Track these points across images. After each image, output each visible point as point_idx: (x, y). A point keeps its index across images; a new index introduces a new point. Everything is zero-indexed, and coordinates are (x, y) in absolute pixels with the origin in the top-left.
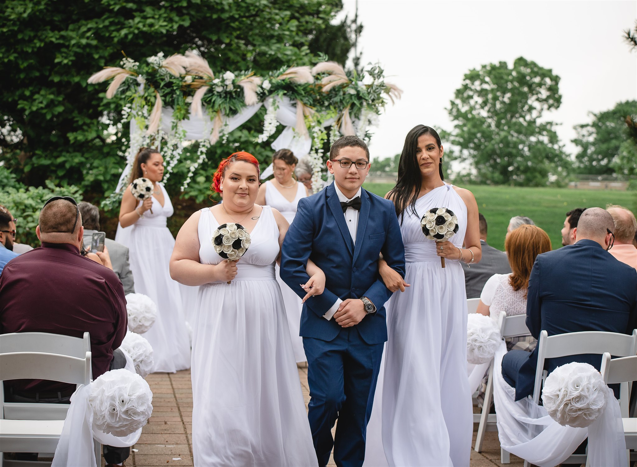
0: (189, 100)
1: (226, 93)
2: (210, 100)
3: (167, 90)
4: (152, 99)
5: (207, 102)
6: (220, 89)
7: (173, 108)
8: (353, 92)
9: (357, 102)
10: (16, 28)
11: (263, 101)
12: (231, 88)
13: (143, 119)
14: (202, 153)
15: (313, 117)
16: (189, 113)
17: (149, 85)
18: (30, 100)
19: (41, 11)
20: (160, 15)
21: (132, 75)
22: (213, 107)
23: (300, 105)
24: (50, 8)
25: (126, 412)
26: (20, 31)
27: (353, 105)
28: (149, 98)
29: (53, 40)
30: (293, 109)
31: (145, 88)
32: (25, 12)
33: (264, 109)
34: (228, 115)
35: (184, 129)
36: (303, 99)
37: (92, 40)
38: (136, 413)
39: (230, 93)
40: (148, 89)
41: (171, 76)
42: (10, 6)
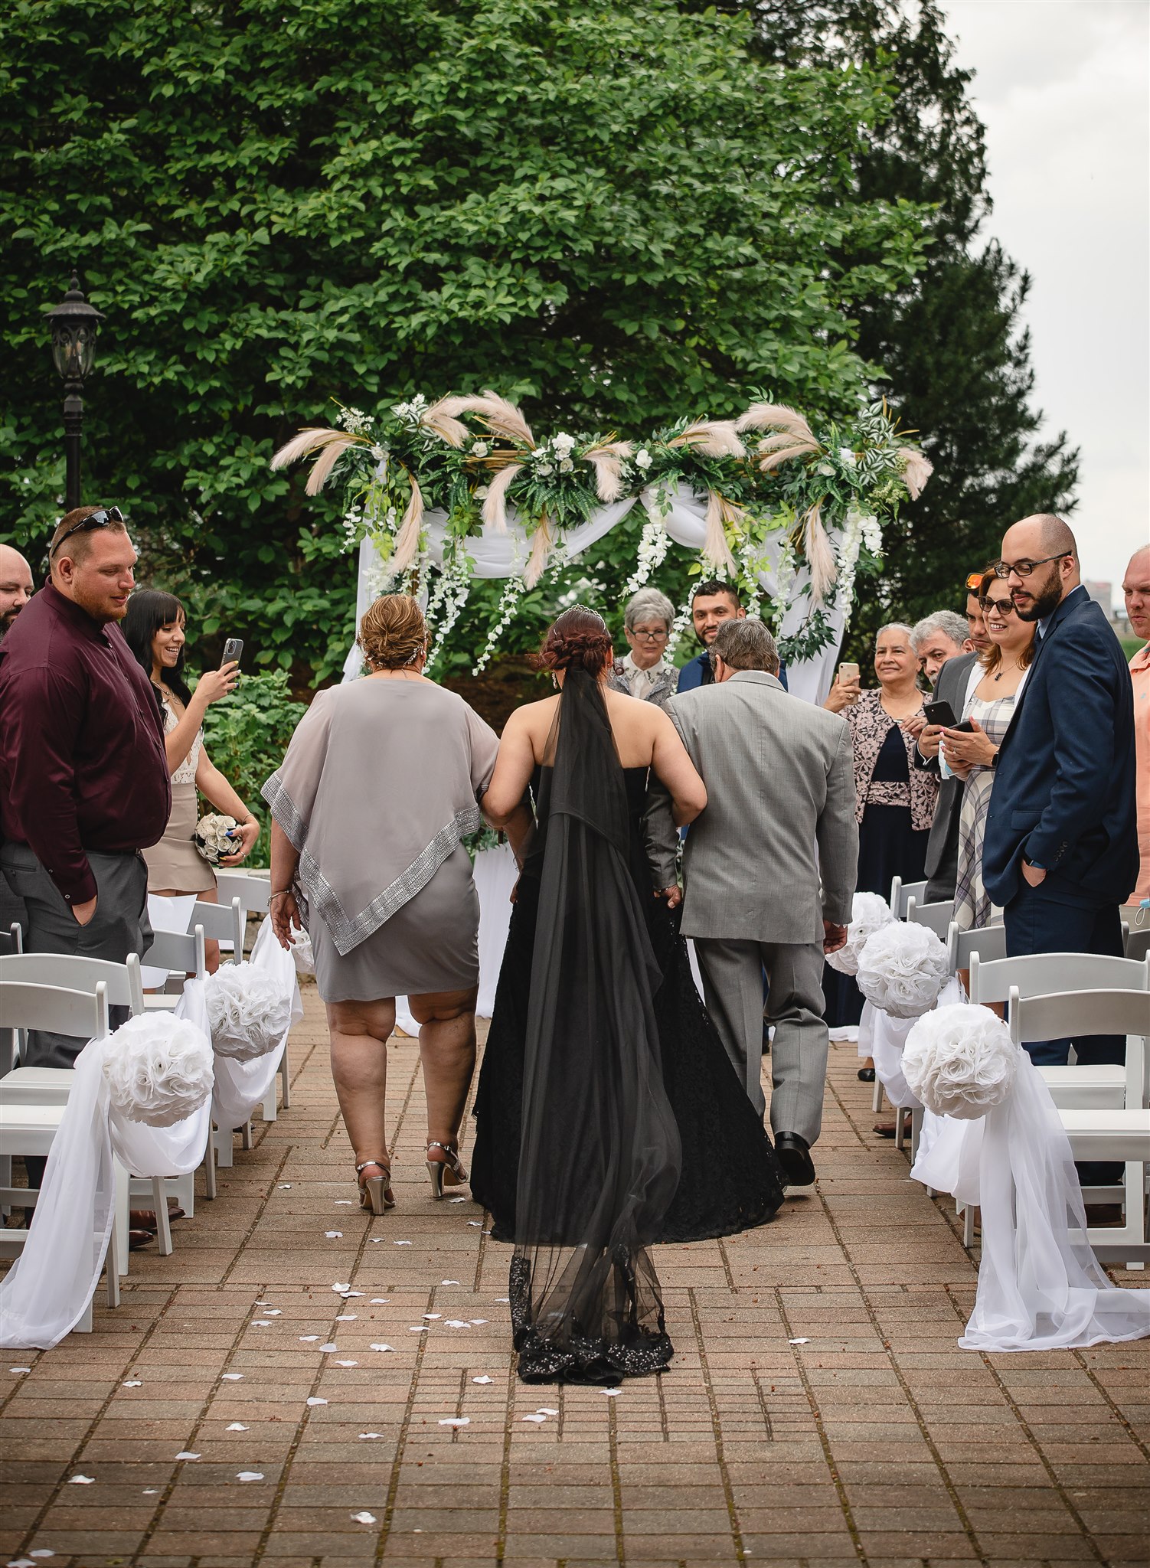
0: (480, 493)
1: (560, 478)
2: (524, 495)
3: (434, 475)
4: (405, 494)
5: (516, 499)
6: (546, 470)
7: (447, 511)
8: (827, 471)
9: (837, 494)
10: (178, 308)
11: (637, 494)
12: (568, 467)
13: (387, 536)
14: (508, 605)
15: (742, 526)
16: (481, 522)
17: (398, 464)
18: (213, 470)
19: (235, 269)
20: (499, 281)
21: (359, 443)
22: (530, 508)
23: (715, 501)
24: (255, 261)
25: (167, 1084)
26: (188, 313)
27: (829, 499)
28: (397, 491)
29: (264, 333)
30: (700, 510)
31: (389, 471)
32: (198, 270)
33: (638, 512)
34: (564, 525)
35: (469, 554)
36: (723, 486)
37: (351, 331)
38: (183, 1086)
39: (567, 477)
40: (396, 472)
41: (442, 444)
42: (166, 258)
